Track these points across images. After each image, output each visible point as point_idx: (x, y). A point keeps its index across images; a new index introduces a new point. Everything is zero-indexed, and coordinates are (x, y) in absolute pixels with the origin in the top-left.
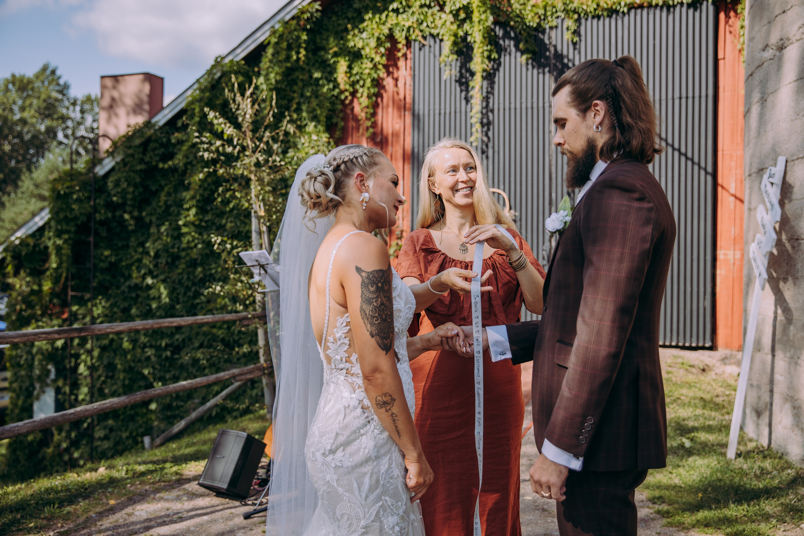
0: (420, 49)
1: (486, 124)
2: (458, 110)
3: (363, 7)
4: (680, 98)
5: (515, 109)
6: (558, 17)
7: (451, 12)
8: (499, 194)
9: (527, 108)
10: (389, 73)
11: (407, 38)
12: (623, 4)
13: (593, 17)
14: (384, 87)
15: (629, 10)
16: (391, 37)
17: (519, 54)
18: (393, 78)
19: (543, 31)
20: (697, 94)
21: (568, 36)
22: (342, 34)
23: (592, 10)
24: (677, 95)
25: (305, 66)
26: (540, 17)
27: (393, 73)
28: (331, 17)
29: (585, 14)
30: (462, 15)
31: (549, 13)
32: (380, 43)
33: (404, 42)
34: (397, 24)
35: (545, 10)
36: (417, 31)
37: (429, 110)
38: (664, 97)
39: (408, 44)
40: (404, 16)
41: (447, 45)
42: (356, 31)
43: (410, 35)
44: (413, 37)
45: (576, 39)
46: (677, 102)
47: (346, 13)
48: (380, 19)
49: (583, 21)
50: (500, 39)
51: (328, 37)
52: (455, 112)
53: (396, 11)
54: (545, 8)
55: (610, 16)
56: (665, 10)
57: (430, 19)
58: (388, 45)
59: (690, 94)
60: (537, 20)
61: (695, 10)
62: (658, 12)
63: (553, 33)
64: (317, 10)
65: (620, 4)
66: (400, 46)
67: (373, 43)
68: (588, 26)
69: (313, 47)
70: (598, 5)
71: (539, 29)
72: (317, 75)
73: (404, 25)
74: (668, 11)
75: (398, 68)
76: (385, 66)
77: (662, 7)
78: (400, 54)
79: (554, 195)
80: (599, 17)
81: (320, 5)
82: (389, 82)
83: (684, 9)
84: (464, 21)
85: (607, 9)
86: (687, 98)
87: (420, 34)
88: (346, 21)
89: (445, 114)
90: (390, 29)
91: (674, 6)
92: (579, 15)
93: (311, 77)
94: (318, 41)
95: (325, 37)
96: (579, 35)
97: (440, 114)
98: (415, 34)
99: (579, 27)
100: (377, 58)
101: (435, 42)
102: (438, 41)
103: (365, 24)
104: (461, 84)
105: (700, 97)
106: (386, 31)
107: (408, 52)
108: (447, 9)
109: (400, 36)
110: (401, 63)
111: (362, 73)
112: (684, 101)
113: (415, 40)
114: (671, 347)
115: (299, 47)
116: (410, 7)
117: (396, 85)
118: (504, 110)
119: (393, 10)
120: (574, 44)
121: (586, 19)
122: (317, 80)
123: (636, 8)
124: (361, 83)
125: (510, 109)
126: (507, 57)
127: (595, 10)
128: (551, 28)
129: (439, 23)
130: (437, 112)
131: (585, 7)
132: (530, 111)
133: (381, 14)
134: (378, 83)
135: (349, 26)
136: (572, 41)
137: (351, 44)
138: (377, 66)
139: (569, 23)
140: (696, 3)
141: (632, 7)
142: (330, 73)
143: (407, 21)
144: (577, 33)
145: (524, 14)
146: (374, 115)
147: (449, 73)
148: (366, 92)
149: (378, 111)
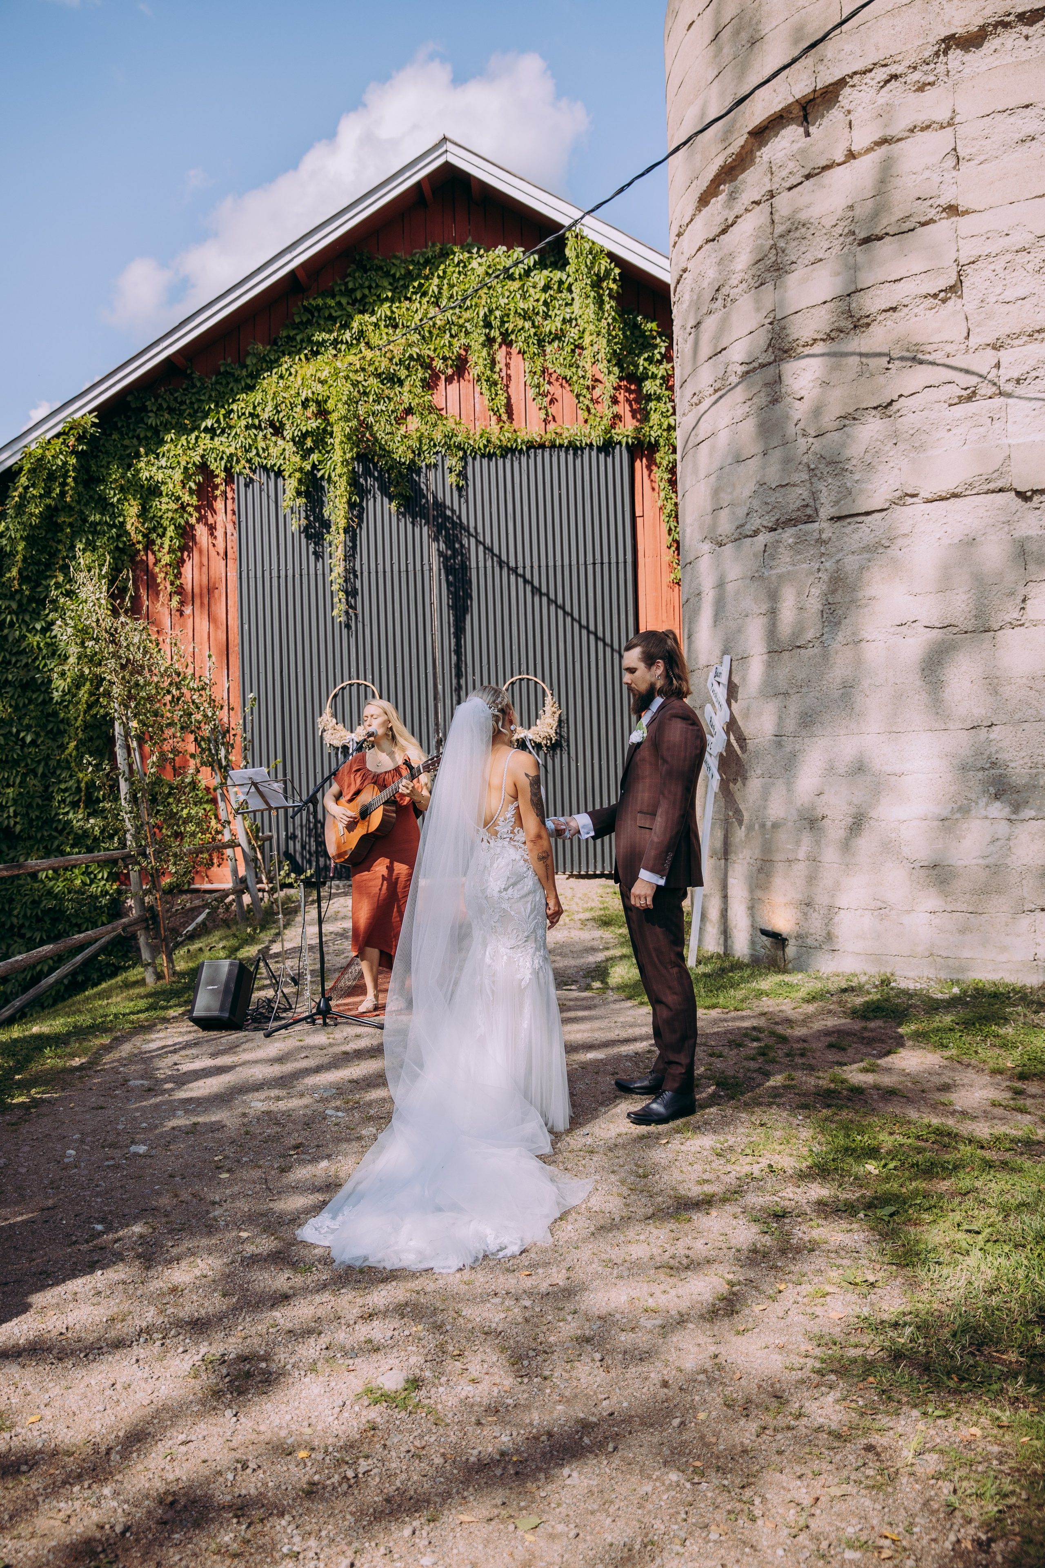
0: (246, 485)
1: (352, 591)
2: (305, 572)
3: (161, 423)
4: (594, 564)
5: (384, 572)
6: (437, 453)
7: (293, 440)
8: (366, 686)
9: (400, 572)
10: (201, 519)
11: (227, 470)
12: (519, 441)
13: (483, 456)
14: (194, 536)
15: (528, 448)
16: (203, 468)
17: (386, 500)
18: (206, 524)
19: (418, 471)
20: (613, 560)
21: (451, 479)
22: (128, 461)
23: (481, 446)
24: (590, 560)
25: (74, 504)
26: (413, 452)
27: (206, 517)
28: (111, 435)
29: (472, 451)
30: (309, 443)
31: (425, 448)
32: (188, 476)
33: (223, 475)
34: (212, 449)
35: (421, 443)
36: (243, 462)
37: (263, 571)
38: (574, 562)
39: (230, 479)
40: (223, 439)
41: (292, 484)
42: (152, 457)
43: (232, 467)
44: (237, 469)
45: (462, 483)
46: (590, 568)
47: (135, 430)
48: (188, 442)
49: (470, 459)
50: (360, 477)
51: (109, 463)
52: (301, 575)
53: (211, 431)
54: (420, 440)
55: (504, 457)
56: (571, 452)
57: (261, 444)
58: (199, 478)
59: (606, 560)
60: (411, 456)
61: (607, 455)
62: (562, 454)
63: (431, 474)
64: (94, 425)
65: (516, 441)
66: (218, 481)
67: (178, 475)
68: (478, 468)
69: (86, 477)
70: (488, 441)
71: (413, 468)
72: (95, 517)
73: (223, 452)
74: (575, 454)
75: (214, 512)
76: (197, 509)
77: (567, 449)
78: (218, 493)
79: (440, 687)
80: (490, 456)
81: (95, 417)
82: (201, 531)
83: (594, 453)
84: (311, 451)
85: (500, 447)
86: (602, 563)
87: (247, 465)
88: (135, 441)
89: (286, 576)
90: (202, 457)
91: (582, 449)
92: (465, 452)
93: (84, 520)
94: (94, 468)
95: (104, 463)
96: (466, 479)
97: (279, 577)
98: (240, 466)
99: (465, 467)
100: (186, 498)
101: (268, 477)
102: (272, 475)
103: (165, 448)
104: (308, 537)
105: (617, 563)
106: (197, 459)
107: (228, 489)
108: (288, 434)
109: (217, 467)
110: (219, 505)
111: (161, 517)
112: (598, 567)
113: (240, 474)
114: (595, 876)
115: (67, 478)
116: (231, 427)
117: (212, 534)
118: (369, 573)
119: (206, 430)
120: (460, 489)
121: (474, 459)
122: (94, 524)
123: (535, 448)
124: (160, 531)
125: (377, 572)
126: (371, 502)
127: (485, 446)
128: (428, 467)
129: (274, 451)
130: (275, 574)
131: (471, 442)
132: (403, 575)
133: (188, 435)
134: (186, 533)
135: (142, 450)
136: (457, 485)
137: (145, 475)
138: (183, 507)
139: (451, 462)
140: (607, 447)
141: (531, 446)
142: (113, 516)
143: (226, 445)
144: (463, 475)
145: (392, 446)
146: (178, 575)
147: (294, 523)
148: (168, 543)
149: (186, 569)
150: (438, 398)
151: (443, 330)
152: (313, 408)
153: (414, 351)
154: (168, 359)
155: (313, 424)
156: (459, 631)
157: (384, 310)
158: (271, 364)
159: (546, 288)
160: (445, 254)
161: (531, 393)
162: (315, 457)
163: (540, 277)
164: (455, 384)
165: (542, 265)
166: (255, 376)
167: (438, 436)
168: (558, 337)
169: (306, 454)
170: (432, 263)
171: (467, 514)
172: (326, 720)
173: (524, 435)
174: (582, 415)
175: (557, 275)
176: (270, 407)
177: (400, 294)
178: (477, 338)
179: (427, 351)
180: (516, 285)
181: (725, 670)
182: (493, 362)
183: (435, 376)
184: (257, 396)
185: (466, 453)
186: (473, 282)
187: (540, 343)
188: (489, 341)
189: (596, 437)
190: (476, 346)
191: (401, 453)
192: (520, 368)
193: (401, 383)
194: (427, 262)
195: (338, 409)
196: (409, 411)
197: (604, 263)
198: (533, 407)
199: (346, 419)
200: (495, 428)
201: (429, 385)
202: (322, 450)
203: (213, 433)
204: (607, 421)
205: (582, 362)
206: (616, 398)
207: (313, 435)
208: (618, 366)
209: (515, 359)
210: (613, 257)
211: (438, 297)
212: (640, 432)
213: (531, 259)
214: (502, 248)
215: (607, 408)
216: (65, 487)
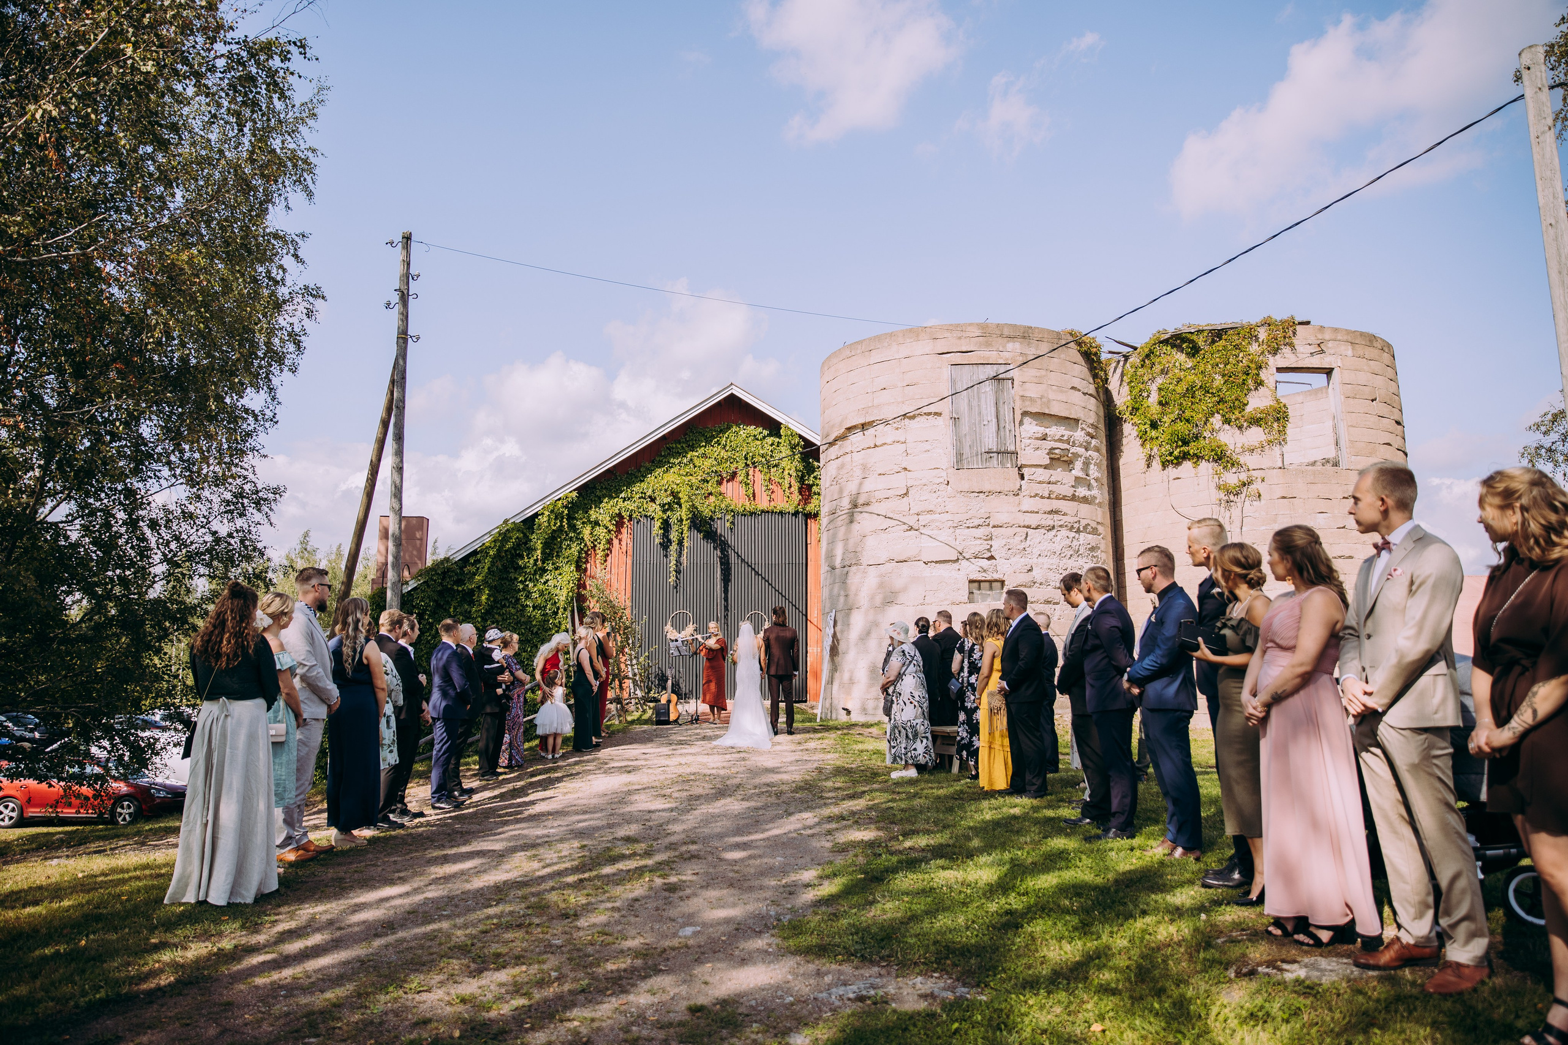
0: (638, 523)
1: (678, 572)
2: (659, 562)
3: (602, 495)
5: (694, 563)
6: (722, 513)
7: (660, 505)
9: (703, 564)
10: (616, 537)
12: (758, 509)
13: (742, 515)
14: (613, 544)
15: (762, 513)
16: (620, 515)
18: (619, 539)
19: (713, 520)
21: (728, 524)
22: (588, 511)
23: (741, 511)
24: (787, 562)
26: (712, 512)
27: (619, 536)
28: (581, 500)
29: (737, 513)
30: (667, 507)
31: (717, 510)
32: (612, 517)
33: (627, 518)
34: (623, 506)
37: (643, 563)
38: (779, 563)
39: (630, 519)
40: (629, 502)
41: (658, 524)
42: (597, 509)
43: (632, 515)
44: (634, 515)
45: (732, 526)
46: (787, 565)
47: (590, 499)
48: (613, 503)
49: (736, 516)
51: (580, 512)
52: (657, 563)
54: (715, 507)
55: (751, 515)
56: (780, 515)
57: (645, 505)
58: (617, 519)
59: (794, 562)
60: (711, 514)
61: (796, 517)
62: (777, 516)
63: (719, 522)
64: (576, 496)
65: (756, 509)
66: (625, 520)
67: (608, 517)
68: (739, 520)
70: (745, 509)
71: (711, 518)
72: (571, 535)
73: (628, 508)
74: (782, 516)
75: (623, 533)
76: (615, 532)
77: (779, 513)
78: (625, 525)
80: (745, 515)
81: (576, 491)
82: (616, 542)
83: (790, 516)
84: (667, 510)
85: (750, 511)
86: (792, 564)
87: (639, 514)
88: (591, 502)
89: (653, 564)
90: (619, 509)
91: (785, 514)
93: (567, 535)
94: (574, 513)
95: (578, 512)
97: (650, 564)
98: (636, 514)
99: (734, 520)
100: (611, 527)
101: (648, 520)
103: (603, 505)
104: (663, 547)
105: (797, 563)
106: (617, 510)
107: (629, 524)
108: (657, 502)
109: (625, 514)
110: (624, 530)
111: (599, 535)
112: (790, 565)
113: (635, 518)
115: (563, 518)
116: (632, 497)
117: (621, 543)
118: (690, 564)
119: (622, 498)
120: (731, 529)
121: (738, 516)
122: (571, 537)
123: (765, 512)
124: (599, 541)
127: (743, 511)
128: (718, 519)
129: (651, 509)
130: (648, 563)
131: (737, 509)
132: (705, 565)
133: (613, 500)
134: (609, 542)
135: (593, 505)
136: (730, 527)
137: (593, 517)
138: (609, 531)
139: (728, 517)
140: (796, 513)
141: (763, 511)
142: (579, 534)
143: (631, 505)
144: (733, 523)
145: (702, 509)
146: (605, 561)
147: (657, 541)
148: (602, 547)
149: (609, 559)
150: (723, 489)
151: (727, 460)
152: (669, 492)
153: (714, 469)
154: (608, 470)
155: (669, 499)
156: (726, 592)
157: (701, 451)
158: (651, 471)
159: (772, 445)
160: (729, 428)
161: (764, 488)
162: (669, 513)
163: (770, 440)
164: (730, 484)
165: (770, 435)
166: (644, 476)
167: (723, 506)
168: (776, 466)
169: (664, 511)
170: (723, 431)
171: (731, 539)
172: (668, 627)
173: (760, 507)
174: (786, 499)
175: (777, 439)
176: (650, 490)
177: (708, 441)
178: (741, 465)
179: (719, 468)
180: (759, 443)
181: (833, 614)
182: (748, 475)
183: (722, 479)
184: (644, 485)
185: (735, 514)
186: (740, 439)
187: (769, 467)
188: (747, 465)
189: (792, 510)
190: (740, 468)
191: (707, 513)
192: (759, 477)
193: (708, 482)
194: (721, 431)
195: (684, 497)
196: (711, 494)
197: (797, 440)
198: (764, 494)
199: (687, 502)
200: (748, 503)
201: (720, 483)
202: (672, 510)
203: (624, 500)
204: (796, 503)
205: (787, 477)
206: (800, 493)
207: (669, 504)
208: (801, 480)
209: (758, 474)
210: (801, 437)
211: (725, 446)
212: (810, 508)
213: (766, 432)
214: (753, 427)
215: (796, 497)
216: (562, 522)
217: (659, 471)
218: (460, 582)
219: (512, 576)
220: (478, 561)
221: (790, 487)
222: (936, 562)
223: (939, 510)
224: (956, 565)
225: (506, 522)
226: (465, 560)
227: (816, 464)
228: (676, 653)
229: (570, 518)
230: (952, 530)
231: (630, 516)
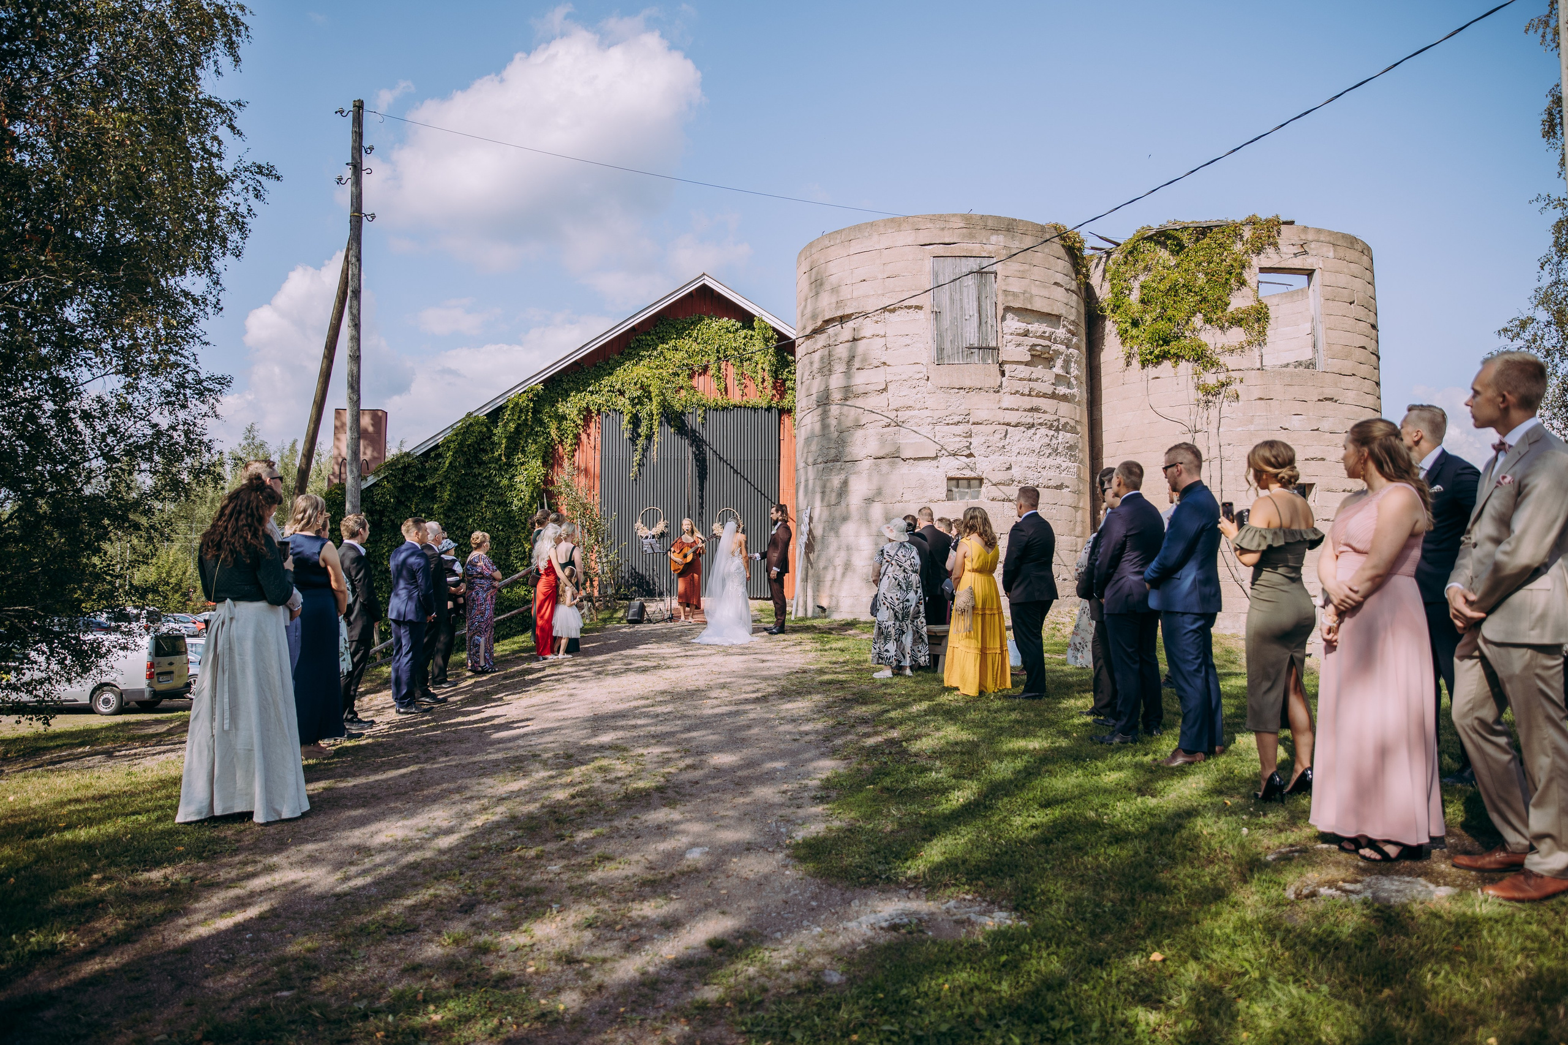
0: (606, 417)
3: (569, 388)
4: (761, 460)
5: (667, 459)
6: (693, 407)
7: (629, 399)
9: (674, 459)
10: (585, 431)
12: (730, 404)
13: (714, 410)
14: (580, 439)
16: (587, 409)
18: (587, 433)
19: (684, 415)
20: (770, 459)
21: (699, 419)
22: (554, 404)
23: (713, 405)
25: (530, 423)
26: (683, 406)
27: (587, 430)
28: (548, 393)
29: (709, 407)
31: (688, 405)
32: (580, 412)
33: (596, 412)
34: (592, 401)
35: (686, 403)
37: (612, 456)
38: (752, 459)
39: (598, 414)
40: (597, 396)
41: (627, 418)
42: (564, 402)
44: (603, 410)
45: (704, 421)
46: (760, 462)
47: (558, 391)
48: (581, 397)
49: (708, 411)
51: (546, 405)
54: (686, 401)
55: (723, 410)
56: (753, 410)
57: (614, 399)
58: (585, 413)
59: (767, 458)
60: (682, 408)
61: (769, 412)
62: (749, 411)
63: (690, 417)
64: (541, 388)
66: (593, 414)
67: (575, 411)
68: (711, 414)
70: (717, 403)
71: (683, 413)
72: (537, 429)
73: (596, 402)
74: (755, 411)
75: (591, 428)
76: (583, 426)
77: (751, 408)
78: (593, 420)
80: (717, 410)
81: (543, 384)
82: (584, 437)
83: (763, 411)
84: (637, 404)
85: (722, 406)
86: (765, 460)
87: (607, 408)
88: (558, 395)
89: (622, 459)
90: (587, 403)
91: (758, 409)
93: (533, 429)
94: (540, 408)
95: (544, 404)
97: (619, 459)
98: (604, 408)
99: (706, 414)
100: (579, 422)
101: (616, 414)
102: (618, 413)
103: (570, 398)
104: (630, 440)
105: (772, 460)
106: (585, 404)
107: (597, 418)
108: (627, 396)
109: (593, 409)
110: (592, 425)
111: (567, 429)
112: (763, 461)
113: (604, 412)
115: (528, 411)
116: (600, 391)
117: (589, 438)
120: (703, 423)
121: (710, 410)
122: (537, 432)
123: (737, 408)
124: (566, 435)
125: (664, 459)
127: (715, 406)
128: (689, 413)
129: (620, 403)
130: (617, 457)
131: (709, 403)
132: (676, 461)
133: (581, 393)
134: (577, 437)
135: (560, 399)
137: (560, 410)
138: (577, 426)
139: (700, 412)
140: (769, 409)
141: (735, 406)
142: (545, 428)
143: (599, 399)
144: (704, 418)
145: (673, 403)
146: (573, 456)
147: (627, 435)
148: (569, 441)
149: (577, 454)
150: (694, 383)
151: (698, 353)
152: (639, 386)
153: (685, 362)
154: (576, 362)
155: (639, 393)
156: (702, 489)
157: (672, 343)
158: (620, 364)
159: (745, 338)
160: (701, 320)
161: (736, 383)
162: (638, 407)
163: (743, 333)
164: (702, 377)
165: (743, 327)
166: (613, 369)
167: (694, 400)
168: (749, 359)
169: (634, 406)
170: (694, 324)
171: (705, 435)
172: (639, 524)
173: (732, 402)
174: (759, 394)
175: (750, 332)
176: (619, 383)
177: (679, 336)
178: (713, 358)
179: (690, 362)
180: (731, 335)
181: (808, 511)
182: (720, 369)
183: (694, 373)
184: (613, 378)
185: (707, 409)
186: (712, 332)
187: (741, 361)
188: (719, 358)
189: (764, 405)
190: (712, 361)
191: (678, 407)
192: (732, 371)
193: (679, 375)
194: (692, 323)
195: (654, 391)
196: (681, 388)
197: (771, 333)
198: (737, 389)
199: (658, 395)
200: (719, 398)
201: (691, 377)
202: (642, 405)
203: (592, 393)
204: (769, 397)
205: (760, 371)
206: (774, 387)
207: (639, 397)
208: (775, 374)
209: (730, 368)
210: (774, 330)
211: (697, 339)
212: (785, 403)
213: (739, 325)
214: (726, 319)
215: (770, 392)
216: (527, 415)
217: (627, 363)
218: (422, 478)
219: (476, 471)
220: (439, 455)
221: (764, 381)
222: (915, 459)
223: (918, 406)
224: (934, 463)
225: (469, 415)
226: (426, 454)
227: (790, 358)
228: (650, 551)
229: (536, 411)
230: (931, 426)
231: (599, 410)
